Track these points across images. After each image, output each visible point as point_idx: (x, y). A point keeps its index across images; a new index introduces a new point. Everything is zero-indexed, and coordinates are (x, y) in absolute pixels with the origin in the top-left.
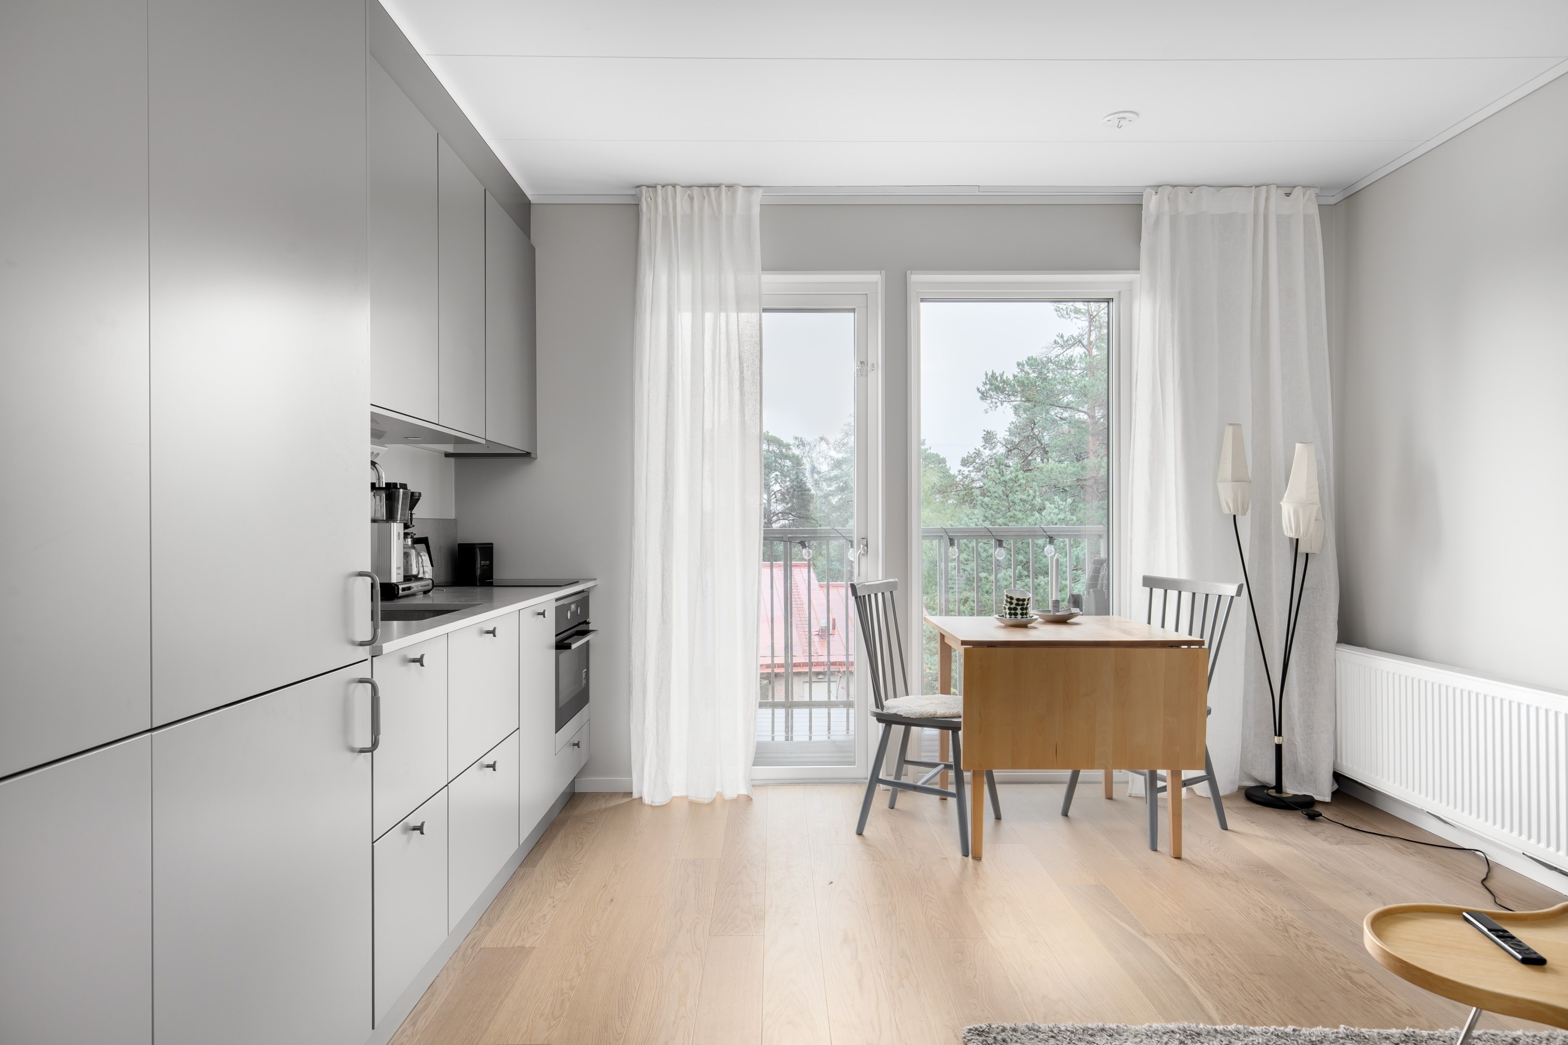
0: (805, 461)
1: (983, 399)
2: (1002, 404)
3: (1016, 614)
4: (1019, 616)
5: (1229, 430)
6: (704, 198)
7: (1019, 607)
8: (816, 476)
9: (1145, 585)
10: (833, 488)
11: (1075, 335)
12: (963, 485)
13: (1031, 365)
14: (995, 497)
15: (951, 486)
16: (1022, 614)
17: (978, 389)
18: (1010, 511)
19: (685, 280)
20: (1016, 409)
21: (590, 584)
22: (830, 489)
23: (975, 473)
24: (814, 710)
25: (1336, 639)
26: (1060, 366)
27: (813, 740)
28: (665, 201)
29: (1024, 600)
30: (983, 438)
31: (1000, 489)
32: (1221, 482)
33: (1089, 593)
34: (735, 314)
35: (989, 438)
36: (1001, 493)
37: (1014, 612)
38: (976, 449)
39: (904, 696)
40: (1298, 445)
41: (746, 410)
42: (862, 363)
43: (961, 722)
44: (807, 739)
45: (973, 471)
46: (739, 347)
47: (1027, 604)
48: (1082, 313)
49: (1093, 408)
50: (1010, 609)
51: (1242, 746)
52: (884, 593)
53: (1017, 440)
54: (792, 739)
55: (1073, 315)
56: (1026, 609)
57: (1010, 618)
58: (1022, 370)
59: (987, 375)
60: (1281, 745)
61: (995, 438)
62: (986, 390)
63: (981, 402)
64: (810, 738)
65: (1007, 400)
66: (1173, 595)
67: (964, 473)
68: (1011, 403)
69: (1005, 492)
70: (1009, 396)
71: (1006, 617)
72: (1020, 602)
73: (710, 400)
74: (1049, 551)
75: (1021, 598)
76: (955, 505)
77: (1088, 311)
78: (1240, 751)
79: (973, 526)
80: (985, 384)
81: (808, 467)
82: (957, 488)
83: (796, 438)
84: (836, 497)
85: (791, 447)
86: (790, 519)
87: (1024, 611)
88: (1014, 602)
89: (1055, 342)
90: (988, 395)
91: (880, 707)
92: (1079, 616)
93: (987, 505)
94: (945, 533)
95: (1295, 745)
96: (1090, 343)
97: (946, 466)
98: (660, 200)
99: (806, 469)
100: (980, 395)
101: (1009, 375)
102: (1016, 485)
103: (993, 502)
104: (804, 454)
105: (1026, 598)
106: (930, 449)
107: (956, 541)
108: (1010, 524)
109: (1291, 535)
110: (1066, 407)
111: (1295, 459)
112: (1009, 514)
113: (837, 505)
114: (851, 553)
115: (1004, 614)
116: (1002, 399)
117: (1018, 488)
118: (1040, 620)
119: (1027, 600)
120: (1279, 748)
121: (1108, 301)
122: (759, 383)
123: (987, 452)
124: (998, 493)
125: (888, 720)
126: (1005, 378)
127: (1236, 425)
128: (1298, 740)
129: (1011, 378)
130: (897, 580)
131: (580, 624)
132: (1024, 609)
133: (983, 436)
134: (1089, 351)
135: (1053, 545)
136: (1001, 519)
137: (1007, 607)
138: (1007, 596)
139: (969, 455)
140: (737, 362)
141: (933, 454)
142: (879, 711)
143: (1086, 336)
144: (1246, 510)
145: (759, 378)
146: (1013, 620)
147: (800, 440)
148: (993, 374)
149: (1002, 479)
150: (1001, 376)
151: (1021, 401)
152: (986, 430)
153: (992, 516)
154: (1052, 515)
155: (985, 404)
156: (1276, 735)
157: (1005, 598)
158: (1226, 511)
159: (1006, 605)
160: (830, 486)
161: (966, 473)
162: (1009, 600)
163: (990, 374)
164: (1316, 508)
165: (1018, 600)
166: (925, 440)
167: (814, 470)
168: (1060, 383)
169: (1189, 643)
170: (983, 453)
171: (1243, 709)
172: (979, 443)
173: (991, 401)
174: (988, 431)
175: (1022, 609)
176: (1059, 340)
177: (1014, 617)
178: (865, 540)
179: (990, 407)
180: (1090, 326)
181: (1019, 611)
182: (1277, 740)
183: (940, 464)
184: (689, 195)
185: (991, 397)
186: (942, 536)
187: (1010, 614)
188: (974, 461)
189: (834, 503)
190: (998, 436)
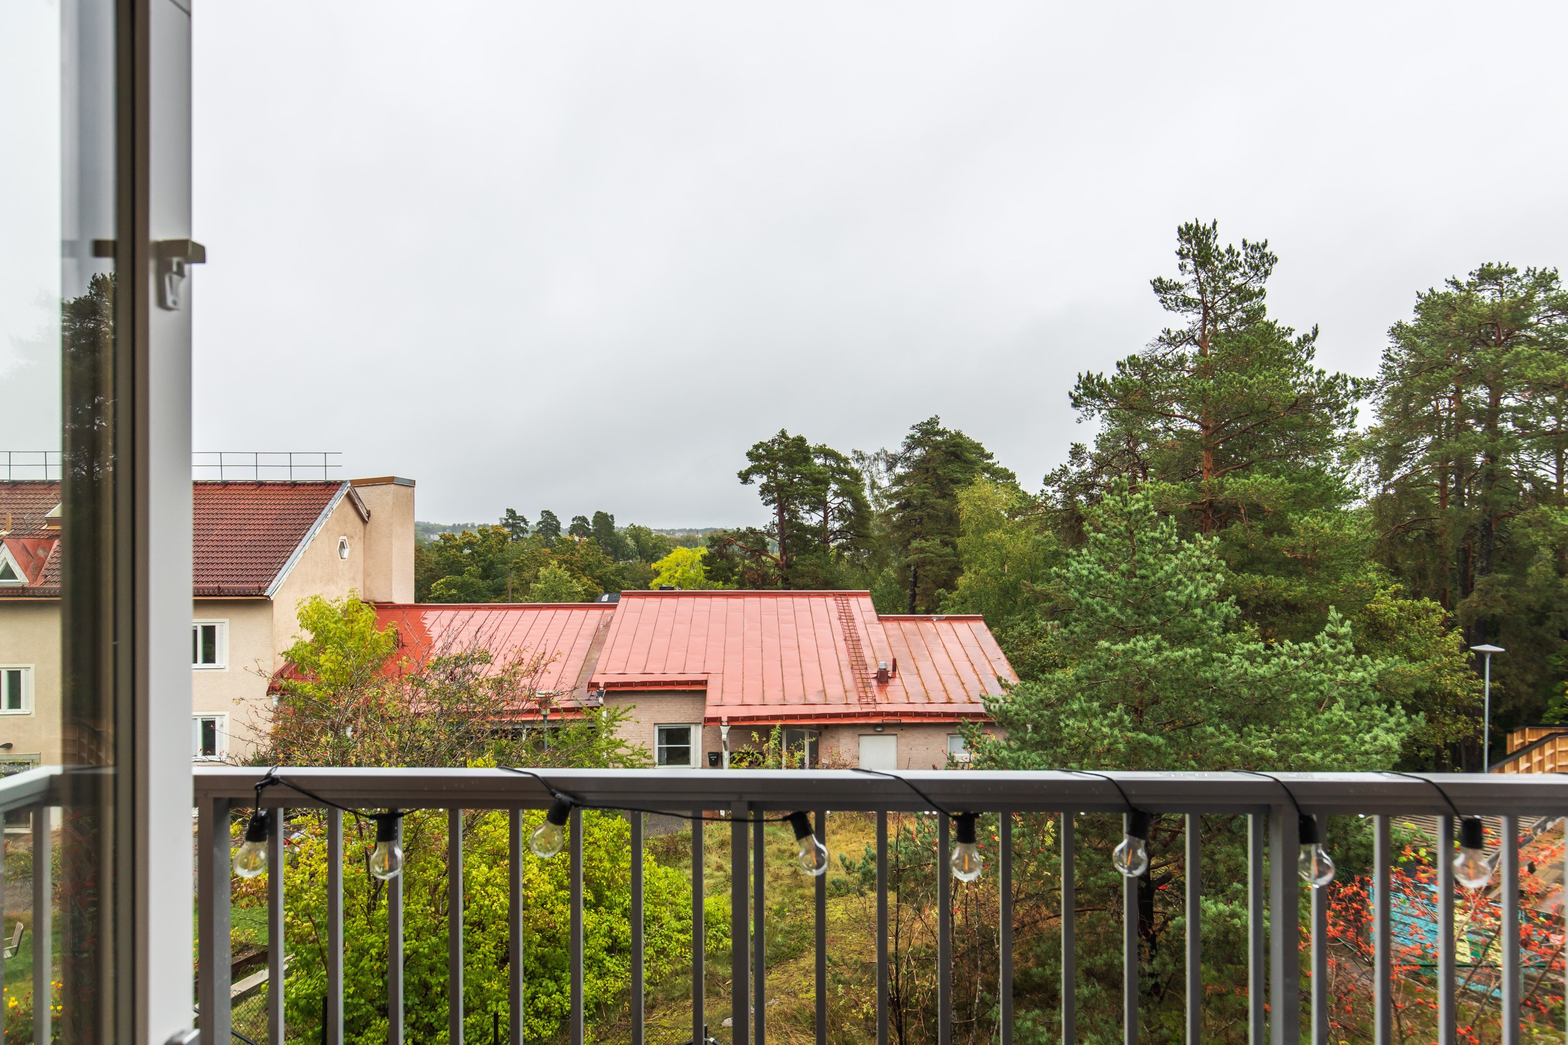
0: (864, 476)
1: (1076, 406)
2: (1097, 412)
8: (876, 492)
10: (893, 506)
11: (1184, 330)
13: (1132, 365)
17: (1070, 394)
22: (890, 506)
23: (1061, 494)
26: (1169, 367)
30: (1070, 452)
31: (1121, 525)
35: (1077, 452)
38: (1062, 466)
45: (1058, 491)
53: (1106, 455)
55: (1181, 307)
58: (1122, 372)
59: (1080, 377)
61: (1083, 452)
62: (1080, 395)
63: (1073, 410)
65: (1104, 408)
67: (1046, 493)
69: (1129, 527)
70: (1107, 402)
77: (1202, 301)
80: (1078, 388)
81: (867, 482)
83: (855, 451)
84: (898, 515)
85: (850, 461)
89: (1160, 339)
90: (1082, 401)
96: (1204, 339)
97: (1021, 484)
99: (865, 484)
100: (1072, 401)
101: (1108, 378)
104: (863, 468)
113: (897, 524)
116: (1098, 406)
117: (1147, 523)
123: (1075, 469)
126: (1103, 379)
129: (1109, 381)
133: (1071, 450)
134: (1204, 349)
139: (1054, 472)
143: (1199, 332)
147: (858, 454)
148: (1089, 377)
149: (1126, 510)
150: (1099, 377)
151: (1117, 408)
153: (1111, 559)
154: (1194, 559)
155: (1077, 413)
161: (1051, 494)
163: (1084, 375)
167: (873, 485)
170: (1070, 470)
172: (1066, 459)
173: (1086, 409)
174: (1075, 444)
176: (1165, 337)
179: (1081, 415)
180: (1205, 319)
183: (1011, 481)
188: (1060, 480)
189: (895, 522)
190: (1087, 450)
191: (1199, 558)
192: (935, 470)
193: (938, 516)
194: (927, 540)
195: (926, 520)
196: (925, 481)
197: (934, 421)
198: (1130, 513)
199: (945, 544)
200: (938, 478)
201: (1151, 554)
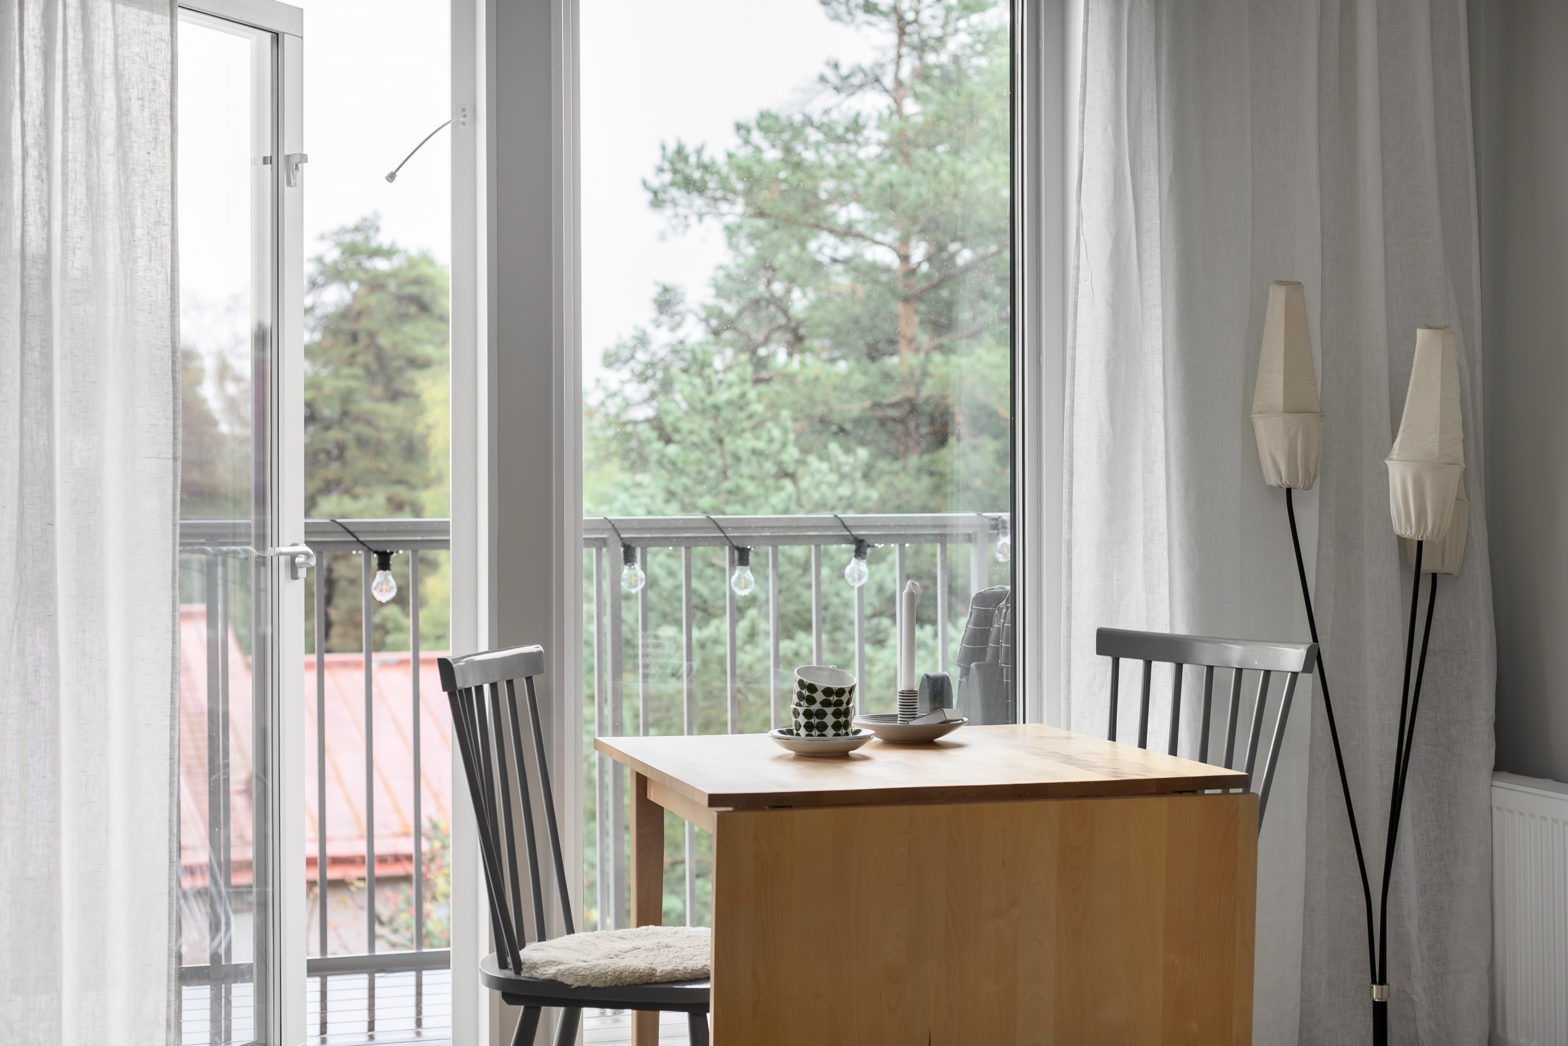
1: (655, 207)
2: (699, 221)
3: (822, 727)
4: (830, 732)
5: (1277, 297)
7: (829, 710)
9: (1100, 651)
11: (864, 62)
13: (765, 130)
14: (693, 443)
16: (837, 726)
17: (644, 183)
20: (731, 231)
24: (381, 980)
25: (1493, 763)
26: (831, 135)
29: (841, 692)
30: (655, 300)
31: (703, 428)
32: (1260, 412)
33: (966, 672)
35: (667, 301)
36: (706, 435)
37: (817, 721)
39: (563, 935)
40: (1420, 333)
41: (139, 211)
43: (708, 990)
45: (629, 381)
47: (848, 703)
48: (882, 13)
49: (905, 240)
50: (808, 714)
51: (1302, 1010)
52: (512, 681)
53: (730, 309)
55: (861, 16)
56: (847, 713)
57: (807, 735)
58: (747, 142)
59: (664, 148)
60: (1385, 1003)
61: (681, 303)
62: (662, 185)
63: (652, 214)
65: (712, 211)
66: (1163, 671)
68: (720, 218)
70: (716, 200)
71: (798, 735)
72: (831, 698)
73: (42, 181)
74: (856, 575)
75: (835, 686)
78: (1298, 1023)
80: (661, 170)
87: (842, 720)
88: (819, 696)
89: (823, 79)
90: (668, 197)
91: (511, 966)
92: (963, 727)
93: (674, 464)
94: (613, 533)
95: (1412, 1001)
96: (899, 83)
100: (651, 196)
101: (716, 154)
102: (742, 415)
103: (686, 456)
105: (847, 686)
107: (638, 552)
109: (1408, 533)
110: (847, 233)
111: (1415, 363)
112: (727, 485)
114: (381, 583)
115: (793, 728)
116: (698, 207)
117: (747, 424)
118: (876, 740)
119: (847, 691)
120: (1380, 1010)
122: (168, 142)
123: (663, 336)
126: (706, 157)
127: (1294, 286)
128: (1419, 990)
129: (721, 159)
130: (541, 648)
132: (843, 713)
133: (656, 296)
134: (898, 102)
135: (864, 558)
137: (801, 710)
138: (801, 683)
142: (509, 974)
143: (890, 69)
144: (1312, 478)
145: (169, 131)
146: (816, 742)
148: (680, 152)
149: (710, 401)
150: (699, 152)
151: (744, 215)
152: (662, 282)
153: (686, 489)
154: (824, 488)
155: (661, 219)
156: (1374, 982)
157: (797, 688)
158: (1272, 479)
159: (798, 705)
161: (614, 386)
162: (806, 693)
163: (672, 147)
164: (1456, 472)
165: (828, 691)
168: (832, 176)
169: (1223, 782)
170: (653, 338)
171: (1304, 926)
173: (675, 212)
174: (665, 283)
175: (837, 714)
176: (830, 75)
177: (818, 733)
180: (901, 43)
181: (830, 720)
182: (1376, 992)
185: (674, 203)
187: (809, 727)
190: (688, 298)
191: (834, 486)
192: (372, 335)
193: (379, 442)
194: (356, 497)
195: (352, 452)
196: (351, 361)
197: (367, 227)
198: (717, 408)
199: (397, 506)
200: (380, 356)
201: (752, 478)
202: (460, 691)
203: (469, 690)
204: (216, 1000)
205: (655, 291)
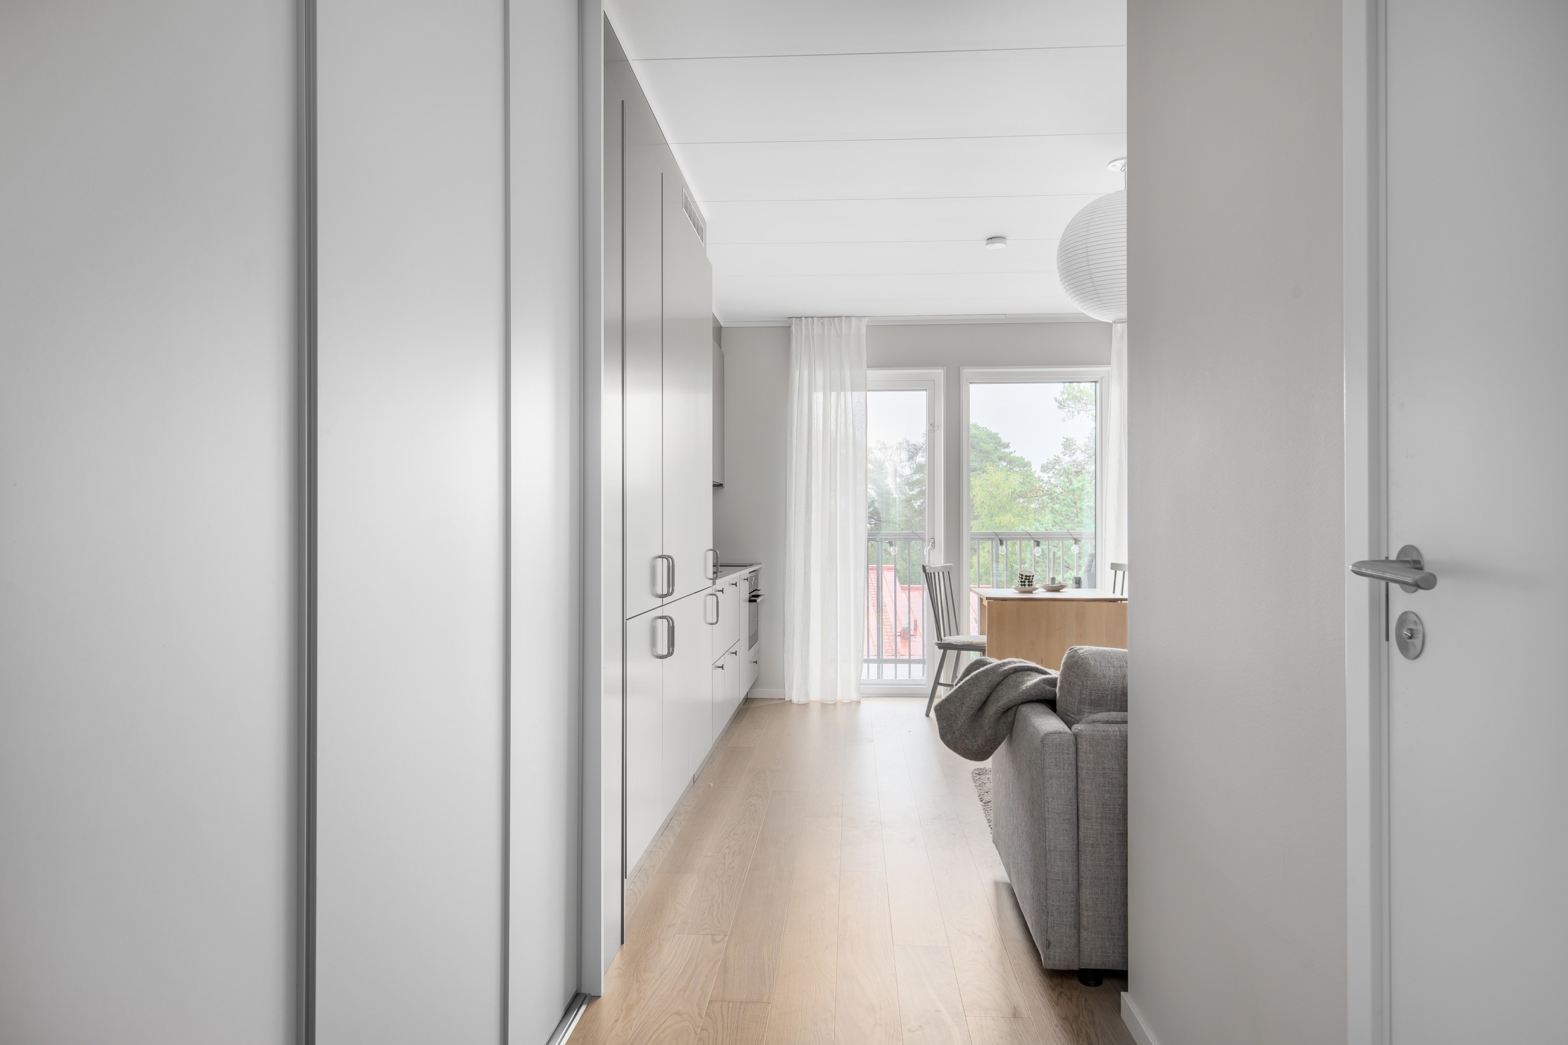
1: (1061, 408)
2: (1079, 413)
3: (1025, 585)
4: (1027, 586)
6: (831, 324)
7: (1027, 581)
9: (1112, 568)
12: (1042, 491)
14: (1065, 504)
15: (1031, 491)
16: (1029, 585)
17: (1056, 399)
18: (1078, 517)
19: (819, 374)
21: (760, 566)
22: (912, 493)
23: (1054, 479)
27: (898, 678)
28: (807, 325)
29: (1030, 576)
30: (1062, 444)
34: (850, 393)
35: (1068, 445)
36: (1070, 500)
37: (1023, 583)
38: (1055, 456)
39: (956, 634)
42: (931, 425)
44: (894, 678)
45: (1053, 477)
46: (853, 417)
47: (1032, 579)
50: (1021, 582)
52: (944, 572)
54: (882, 678)
56: (1032, 582)
61: (1074, 445)
62: (1063, 399)
63: (1059, 411)
64: (896, 678)
65: (1084, 409)
67: (1043, 479)
68: (1088, 412)
69: (1073, 499)
70: (1086, 404)
71: (1019, 587)
72: (1027, 578)
75: (1028, 575)
76: (1035, 510)
79: (1043, 530)
80: (1063, 393)
82: (1037, 493)
83: (878, 441)
84: (919, 501)
85: (873, 451)
86: (872, 523)
87: (1030, 583)
88: (1024, 577)
90: (1066, 404)
91: (941, 640)
92: (1071, 588)
93: (1057, 511)
97: (1031, 469)
98: (804, 326)
99: (888, 473)
100: (1057, 404)
103: (1062, 509)
104: (886, 458)
105: (1032, 575)
106: (1015, 452)
107: (1004, 542)
108: (1077, 529)
113: (919, 510)
114: (923, 547)
115: (1016, 585)
116: (1079, 408)
118: (1041, 588)
121: (1096, 382)
123: (1067, 459)
124: (1067, 501)
125: (945, 647)
130: (953, 564)
131: (754, 591)
133: (1063, 443)
136: (1069, 525)
138: (1020, 574)
139: (1049, 461)
140: (851, 426)
141: (1018, 457)
142: (940, 642)
146: (1022, 588)
147: (882, 443)
149: (1071, 487)
152: (1066, 437)
155: (1063, 414)
157: (1019, 575)
159: (1020, 579)
160: (913, 490)
161: (1046, 479)
162: (1021, 576)
165: (1026, 576)
166: (1009, 443)
167: (895, 474)
169: (1121, 600)
170: (1062, 460)
172: (1058, 450)
173: (1069, 410)
174: (1067, 438)
175: (1029, 582)
178: (933, 540)
179: (1067, 416)
181: (1027, 583)
183: (1024, 467)
184: (821, 323)
185: (1068, 406)
186: (994, 538)
187: (1022, 585)
188: (1054, 467)
189: (917, 507)
190: (1077, 443)
202: (928, 573)
203: (931, 573)
204: (878, 667)
205: (1062, 441)
